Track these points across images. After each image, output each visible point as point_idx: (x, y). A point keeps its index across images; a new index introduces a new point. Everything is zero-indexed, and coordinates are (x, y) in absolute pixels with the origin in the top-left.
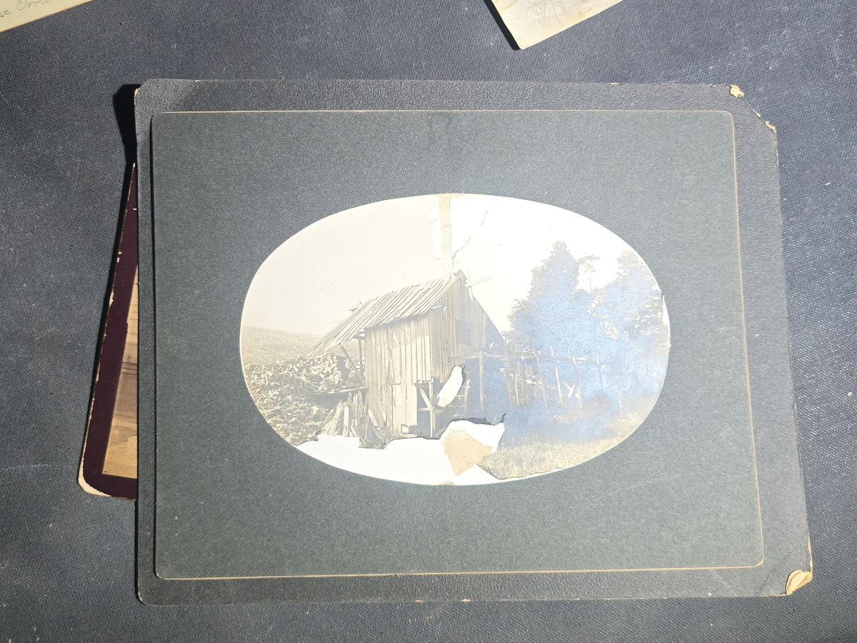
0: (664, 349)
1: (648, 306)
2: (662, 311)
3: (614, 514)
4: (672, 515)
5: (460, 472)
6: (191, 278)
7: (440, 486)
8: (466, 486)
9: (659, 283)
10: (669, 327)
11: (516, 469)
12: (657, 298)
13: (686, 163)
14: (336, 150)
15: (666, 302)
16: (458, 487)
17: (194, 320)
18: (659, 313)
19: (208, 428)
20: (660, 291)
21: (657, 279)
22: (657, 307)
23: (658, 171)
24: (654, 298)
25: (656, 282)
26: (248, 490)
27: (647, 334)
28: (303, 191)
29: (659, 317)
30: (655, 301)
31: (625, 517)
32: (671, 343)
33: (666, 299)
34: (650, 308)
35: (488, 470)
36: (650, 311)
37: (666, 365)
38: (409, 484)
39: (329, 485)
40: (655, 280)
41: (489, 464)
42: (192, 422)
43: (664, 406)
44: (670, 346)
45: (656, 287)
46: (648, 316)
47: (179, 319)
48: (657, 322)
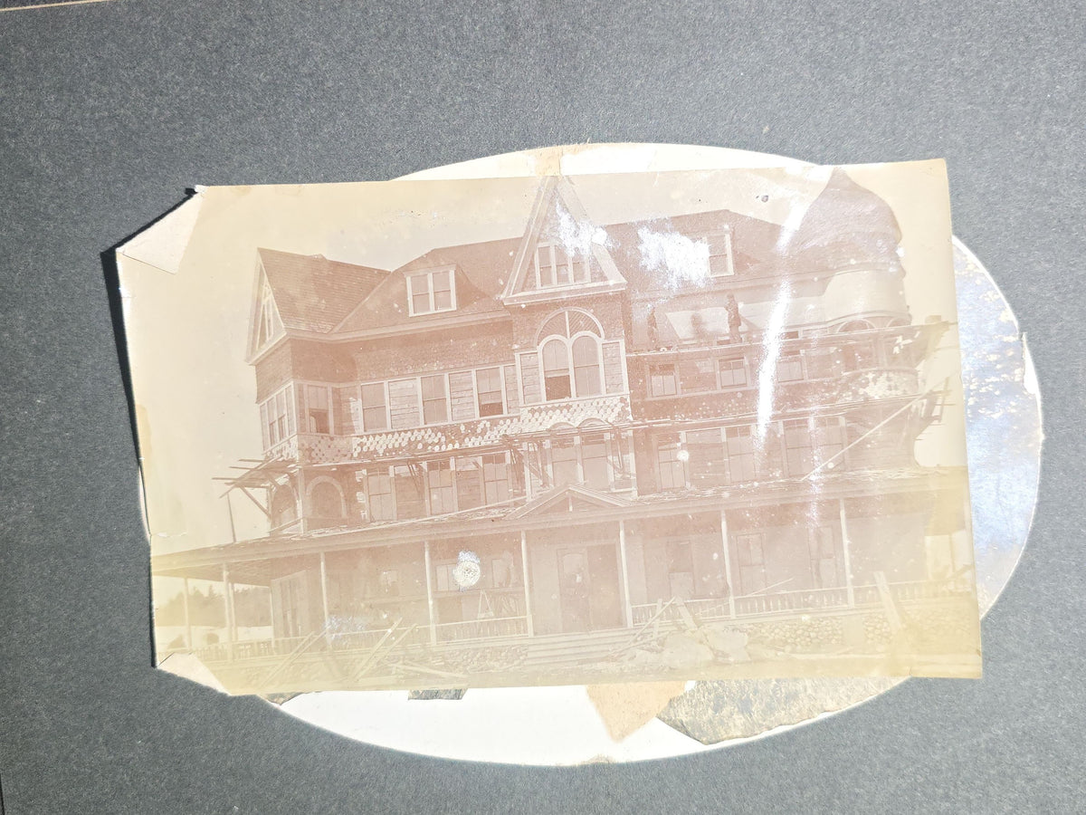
0: (1030, 445)
1: (993, 358)
2: (1022, 365)
3: (947, 797)
4: (1066, 789)
5: (623, 735)
6: (25, 372)
7: (584, 768)
8: (638, 764)
9: (1014, 307)
10: (1038, 397)
11: (739, 720)
12: (1012, 339)
13: (1057, 44)
14: (305, 70)
15: (1029, 346)
16: (621, 767)
17: (40, 460)
18: (1017, 371)
19: (96, 680)
20: (1016, 323)
21: (1008, 297)
22: (1013, 358)
23: (999, 67)
24: (1006, 339)
25: (1007, 305)
26: (189, 800)
27: (996, 416)
28: (242, 165)
29: (1017, 379)
30: (1007, 345)
31: (969, 802)
32: (1045, 431)
33: (1029, 340)
34: (997, 362)
35: (681, 727)
36: (999, 366)
37: (1036, 477)
38: (518, 767)
39: (355, 781)
40: (1005, 302)
41: (682, 715)
42: (59, 671)
43: (1038, 565)
44: (1042, 437)
45: (1009, 315)
46: (993, 379)
47: (11, 460)
48: (1015, 389)
